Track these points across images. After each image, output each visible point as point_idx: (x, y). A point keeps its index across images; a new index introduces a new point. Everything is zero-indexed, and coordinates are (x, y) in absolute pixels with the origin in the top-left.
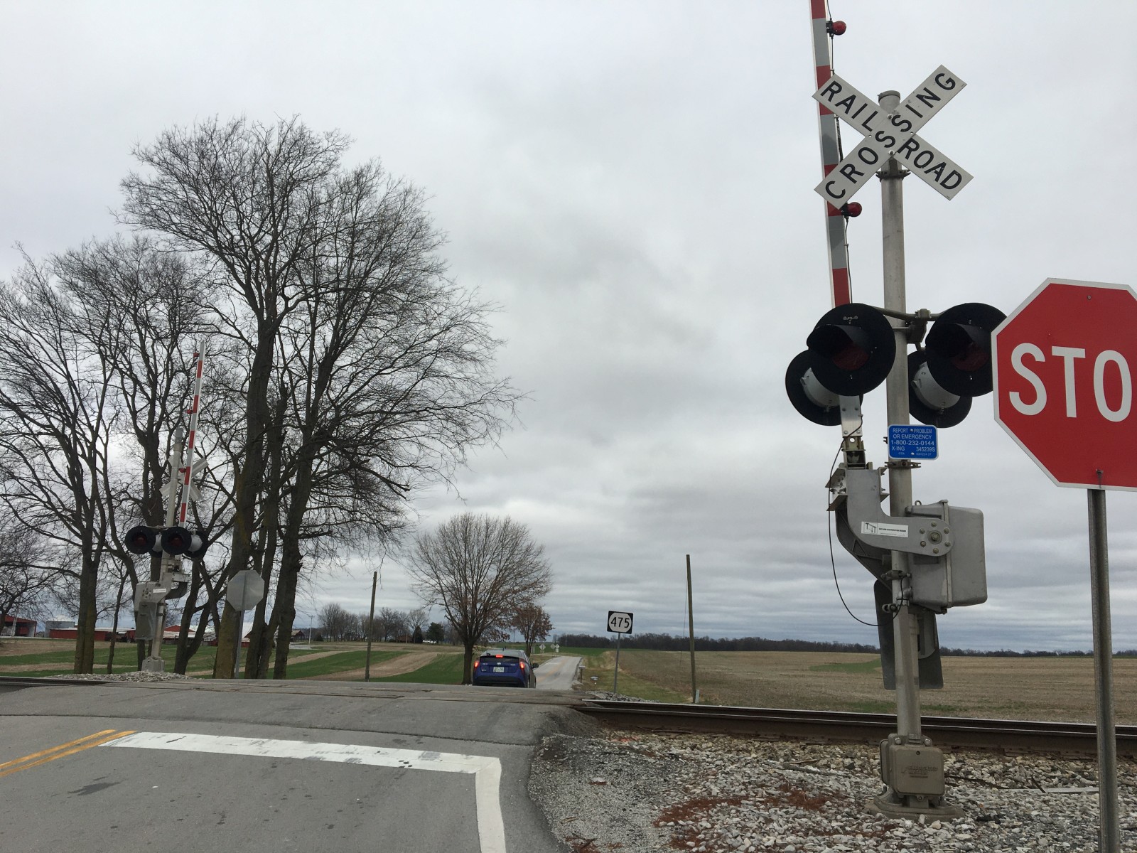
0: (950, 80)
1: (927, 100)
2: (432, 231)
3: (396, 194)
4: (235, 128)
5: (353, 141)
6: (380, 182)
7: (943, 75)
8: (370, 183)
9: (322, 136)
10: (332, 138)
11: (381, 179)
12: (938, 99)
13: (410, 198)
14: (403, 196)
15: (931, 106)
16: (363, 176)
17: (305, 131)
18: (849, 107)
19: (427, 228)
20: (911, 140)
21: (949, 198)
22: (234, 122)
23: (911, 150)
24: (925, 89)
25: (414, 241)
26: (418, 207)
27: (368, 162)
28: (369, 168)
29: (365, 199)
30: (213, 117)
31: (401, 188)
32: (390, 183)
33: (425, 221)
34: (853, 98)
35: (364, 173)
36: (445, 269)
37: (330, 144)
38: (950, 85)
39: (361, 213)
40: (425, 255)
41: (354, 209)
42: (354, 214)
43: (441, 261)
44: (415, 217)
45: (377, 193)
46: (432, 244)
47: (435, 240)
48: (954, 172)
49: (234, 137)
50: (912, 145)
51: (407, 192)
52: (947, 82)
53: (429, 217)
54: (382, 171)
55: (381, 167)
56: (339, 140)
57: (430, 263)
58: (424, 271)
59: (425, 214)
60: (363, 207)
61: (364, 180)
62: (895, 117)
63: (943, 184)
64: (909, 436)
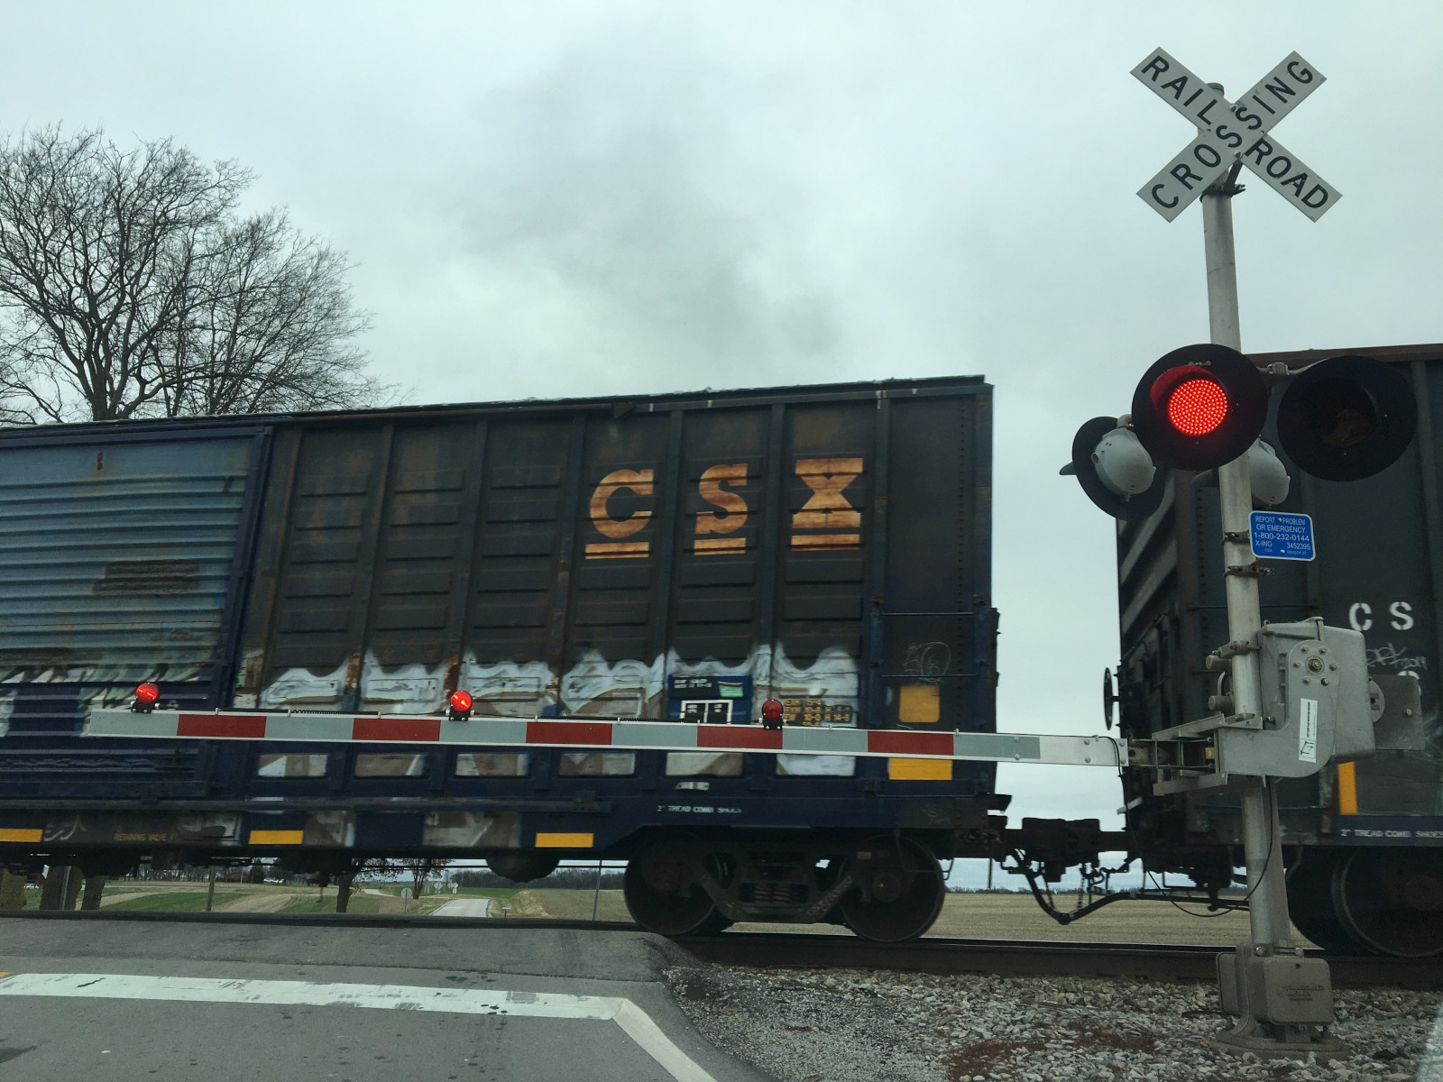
0: (1305, 71)
1: (1280, 93)
2: (351, 311)
3: (304, 258)
4: (84, 144)
5: (256, 177)
6: (284, 239)
7: (1296, 64)
8: (270, 239)
9: (212, 167)
10: (226, 171)
11: (287, 235)
12: (1293, 93)
13: (326, 263)
14: (315, 261)
15: (1285, 101)
16: (260, 229)
17: (187, 157)
18: (1179, 91)
19: (344, 306)
20: (1261, 141)
21: (1314, 220)
22: (85, 135)
23: (1262, 154)
24: (1276, 79)
25: (323, 322)
26: (336, 277)
27: (270, 211)
28: (270, 220)
29: (261, 260)
30: (54, 125)
31: (313, 250)
32: (298, 242)
33: (343, 296)
34: (1184, 80)
35: (261, 225)
36: (365, 364)
37: (222, 178)
38: (1305, 77)
39: (253, 278)
40: (337, 342)
41: (244, 272)
42: (243, 278)
43: (362, 351)
44: (331, 289)
45: (279, 253)
46: (349, 330)
47: (353, 324)
48: (1318, 187)
49: (80, 157)
50: (1264, 148)
51: (322, 257)
52: (1303, 73)
53: (348, 292)
54: (287, 225)
55: (286, 220)
56: (235, 174)
57: (345, 354)
58: (335, 364)
59: (342, 288)
60: (257, 270)
61: (261, 235)
62: (1240, 110)
63: (1305, 200)
64: (1276, 528)
